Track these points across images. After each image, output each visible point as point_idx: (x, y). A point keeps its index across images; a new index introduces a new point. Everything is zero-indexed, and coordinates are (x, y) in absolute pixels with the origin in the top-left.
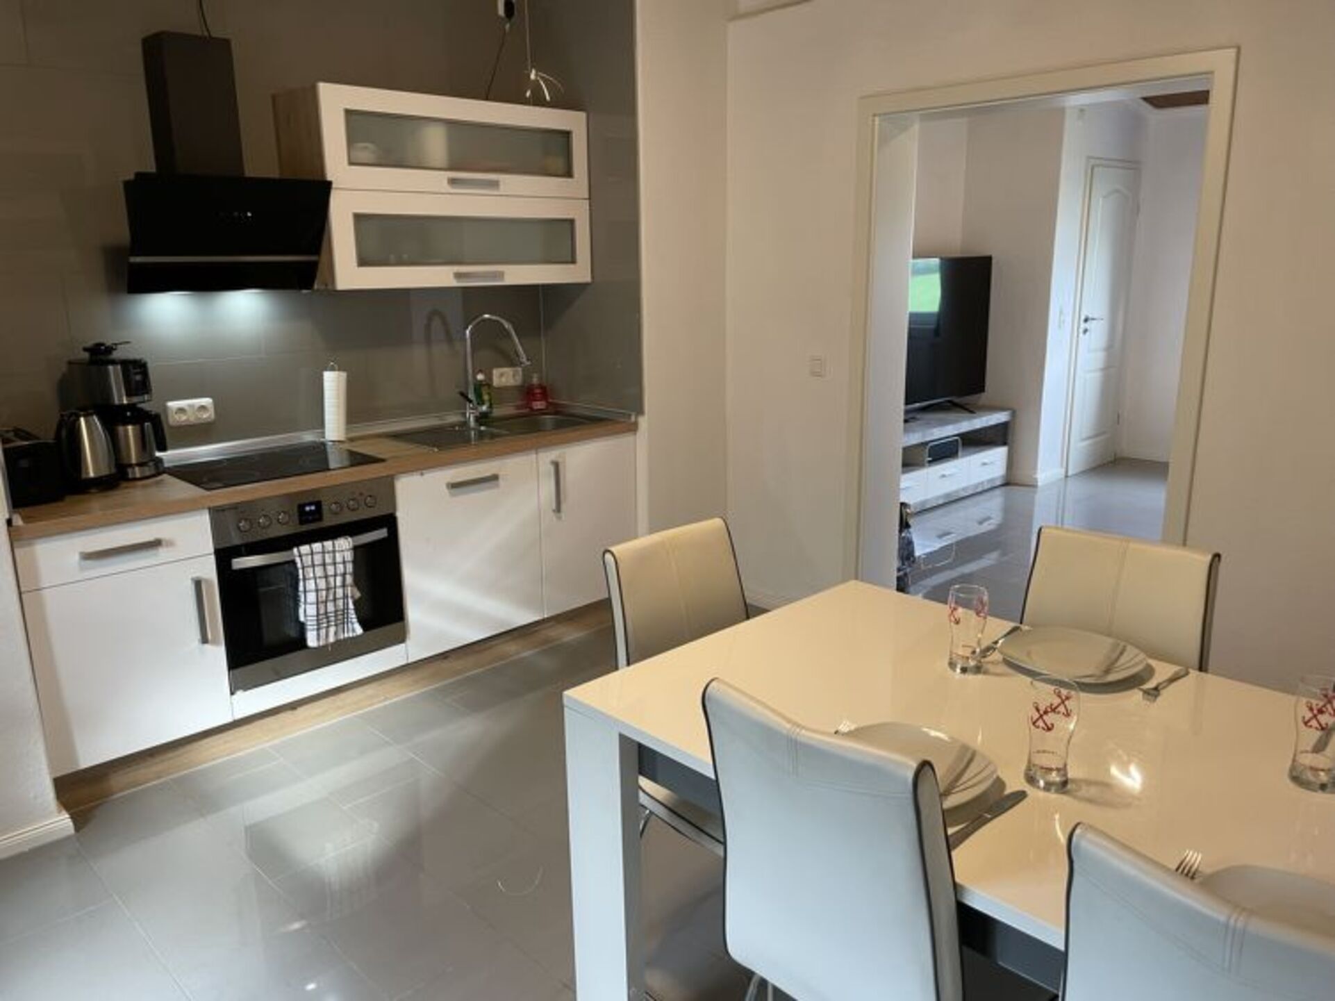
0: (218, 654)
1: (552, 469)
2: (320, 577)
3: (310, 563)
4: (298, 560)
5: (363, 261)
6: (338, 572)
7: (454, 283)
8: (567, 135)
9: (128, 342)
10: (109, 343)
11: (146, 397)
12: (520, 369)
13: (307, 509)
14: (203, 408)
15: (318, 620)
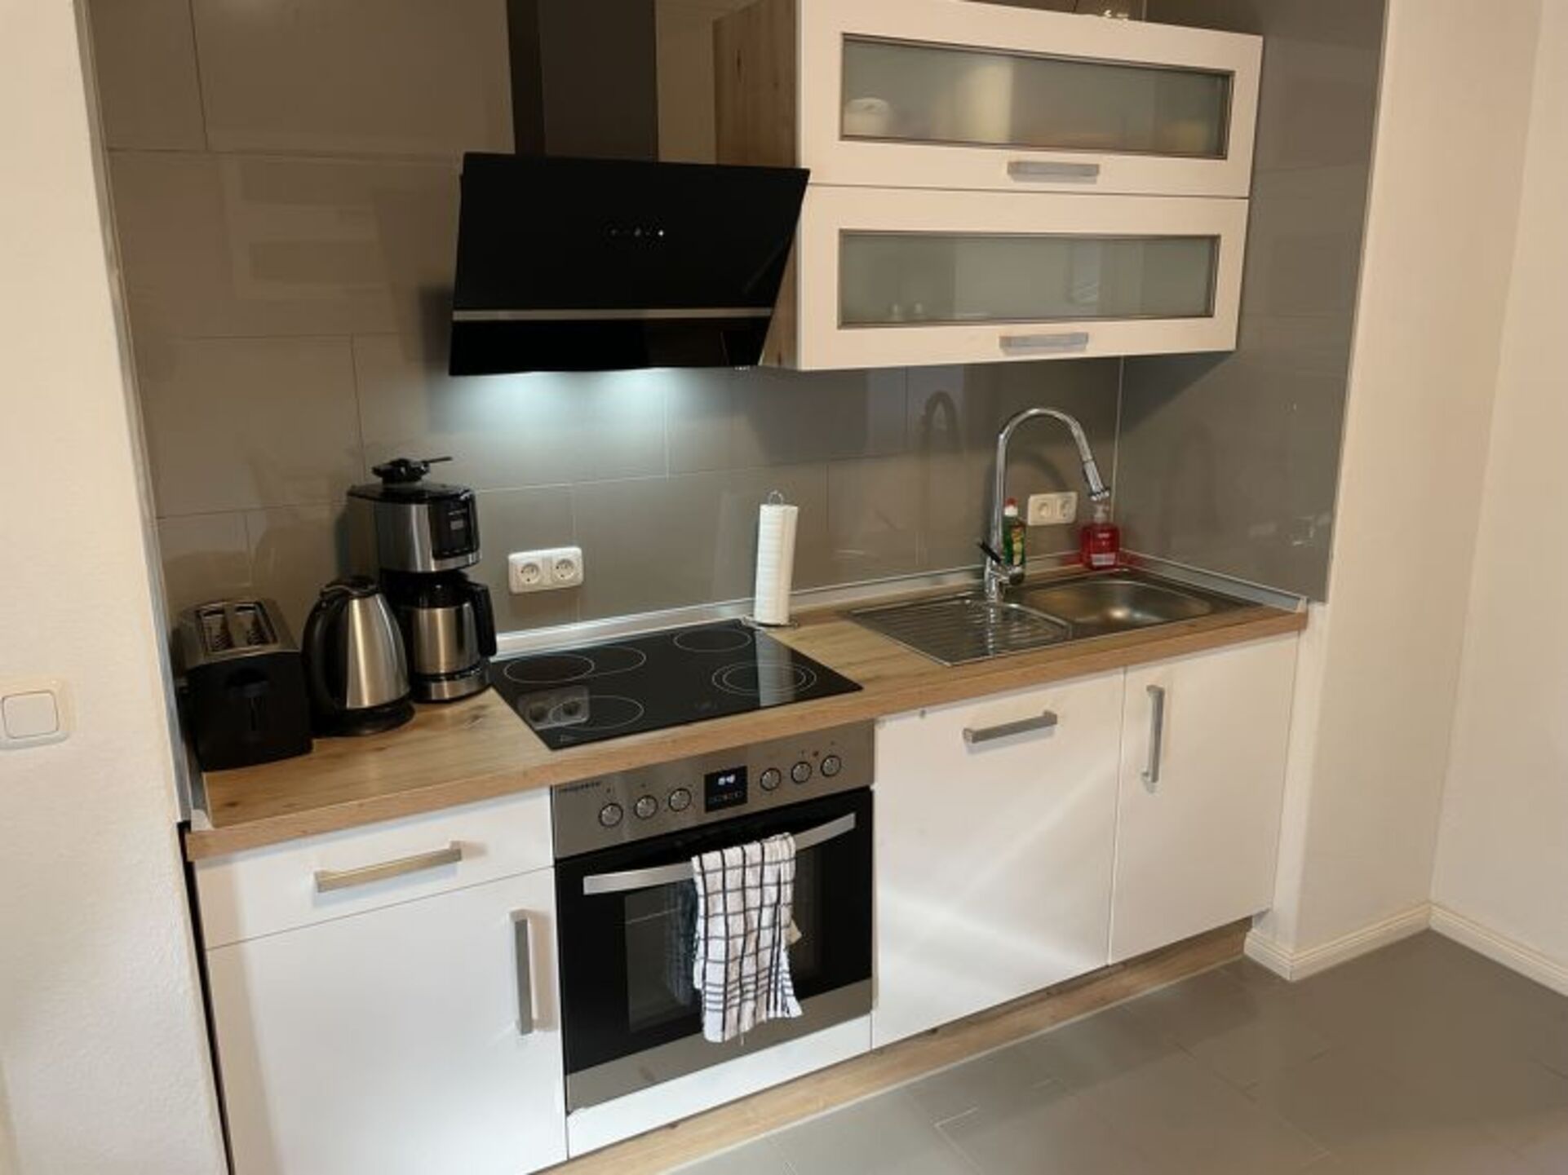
0: (550, 1044)
1: (1149, 702)
2: (734, 914)
3: (719, 887)
4: (698, 879)
5: (849, 319)
6: (767, 902)
7: (998, 356)
8: (1223, 79)
9: (447, 459)
10: (415, 457)
11: (471, 558)
12: (1073, 495)
13: (722, 781)
14: (566, 563)
15: (725, 994)
